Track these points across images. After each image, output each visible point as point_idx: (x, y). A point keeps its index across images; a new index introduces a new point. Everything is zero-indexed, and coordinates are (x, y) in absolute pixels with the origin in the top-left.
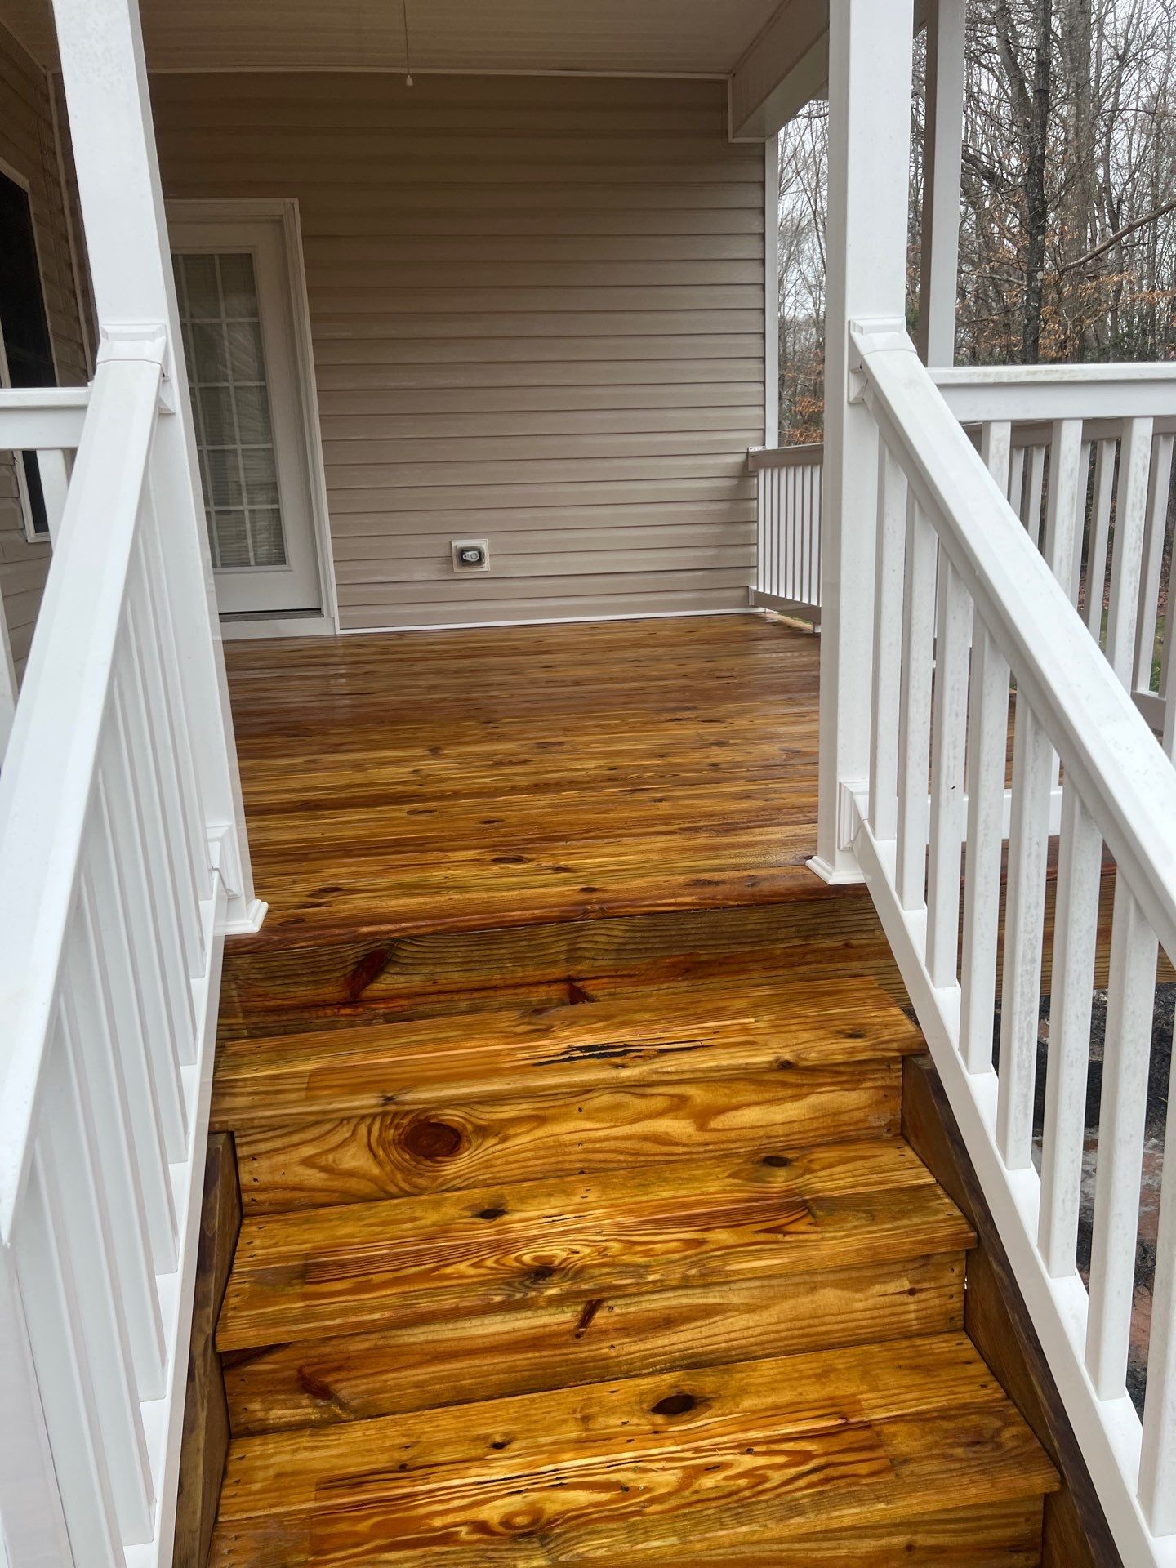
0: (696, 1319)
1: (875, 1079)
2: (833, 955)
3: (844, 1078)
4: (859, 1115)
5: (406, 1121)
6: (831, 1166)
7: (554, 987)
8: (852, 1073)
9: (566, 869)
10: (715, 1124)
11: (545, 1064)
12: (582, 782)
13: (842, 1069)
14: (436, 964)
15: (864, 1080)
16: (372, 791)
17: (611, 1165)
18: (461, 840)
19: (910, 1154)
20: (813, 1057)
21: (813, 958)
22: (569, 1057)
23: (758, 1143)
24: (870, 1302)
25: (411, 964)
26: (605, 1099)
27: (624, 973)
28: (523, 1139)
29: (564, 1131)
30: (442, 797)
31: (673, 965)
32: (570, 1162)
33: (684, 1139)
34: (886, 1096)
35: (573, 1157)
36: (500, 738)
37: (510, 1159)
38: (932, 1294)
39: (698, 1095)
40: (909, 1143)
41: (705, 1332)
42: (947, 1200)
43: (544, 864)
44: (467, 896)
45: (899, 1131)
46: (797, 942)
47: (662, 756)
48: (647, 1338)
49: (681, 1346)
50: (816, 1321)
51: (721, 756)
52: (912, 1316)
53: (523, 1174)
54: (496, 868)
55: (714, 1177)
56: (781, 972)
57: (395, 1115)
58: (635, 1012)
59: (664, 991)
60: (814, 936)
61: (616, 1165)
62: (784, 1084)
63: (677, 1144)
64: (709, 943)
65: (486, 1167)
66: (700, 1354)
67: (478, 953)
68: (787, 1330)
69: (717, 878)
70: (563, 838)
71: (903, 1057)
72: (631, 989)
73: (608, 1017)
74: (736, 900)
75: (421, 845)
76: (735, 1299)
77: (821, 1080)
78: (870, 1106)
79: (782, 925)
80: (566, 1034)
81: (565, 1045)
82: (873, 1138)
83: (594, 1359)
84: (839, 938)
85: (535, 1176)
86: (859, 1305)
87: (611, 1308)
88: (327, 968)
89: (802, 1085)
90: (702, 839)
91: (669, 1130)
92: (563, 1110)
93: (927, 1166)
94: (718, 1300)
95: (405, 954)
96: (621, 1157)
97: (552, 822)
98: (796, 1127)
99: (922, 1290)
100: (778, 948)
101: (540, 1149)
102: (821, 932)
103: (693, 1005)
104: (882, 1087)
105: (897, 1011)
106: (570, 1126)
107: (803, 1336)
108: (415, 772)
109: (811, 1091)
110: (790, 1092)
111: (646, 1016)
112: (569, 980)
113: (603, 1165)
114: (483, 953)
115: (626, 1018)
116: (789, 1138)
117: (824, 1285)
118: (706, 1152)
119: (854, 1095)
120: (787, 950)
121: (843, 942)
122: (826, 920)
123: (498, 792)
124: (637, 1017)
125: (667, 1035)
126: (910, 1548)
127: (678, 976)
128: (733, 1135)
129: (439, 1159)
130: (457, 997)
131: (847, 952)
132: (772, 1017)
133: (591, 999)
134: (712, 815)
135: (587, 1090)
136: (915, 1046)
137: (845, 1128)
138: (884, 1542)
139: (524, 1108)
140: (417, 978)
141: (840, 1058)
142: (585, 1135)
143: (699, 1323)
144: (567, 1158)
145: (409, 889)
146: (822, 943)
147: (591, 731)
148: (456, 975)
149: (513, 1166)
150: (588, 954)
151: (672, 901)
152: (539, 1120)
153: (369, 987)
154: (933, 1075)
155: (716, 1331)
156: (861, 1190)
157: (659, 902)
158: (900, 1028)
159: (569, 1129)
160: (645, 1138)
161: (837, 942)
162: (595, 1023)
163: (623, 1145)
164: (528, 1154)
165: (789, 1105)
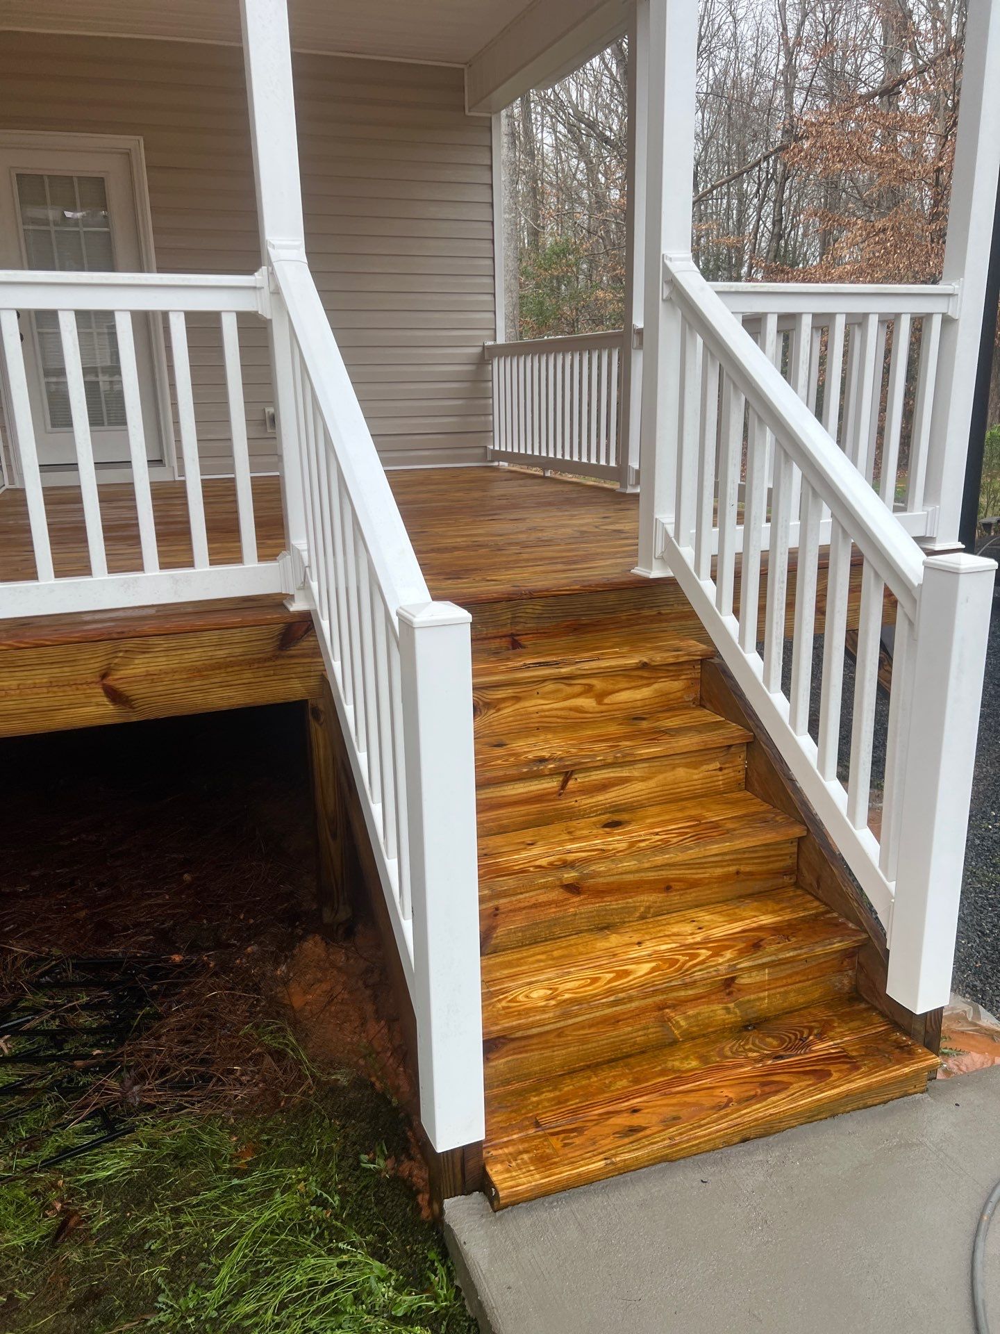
0: (617, 785)
1: (688, 673)
2: (652, 619)
3: (672, 674)
4: (679, 694)
6: (669, 718)
7: (504, 639)
8: (676, 670)
9: (493, 580)
10: (606, 701)
13: (671, 667)
15: (681, 674)
17: (553, 725)
19: (708, 712)
20: (658, 660)
21: (642, 621)
22: (529, 667)
23: (628, 712)
24: (701, 775)
26: (550, 687)
27: (542, 631)
28: (508, 710)
29: (529, 705)
32: (532, 723)
33: (591, 710)
34: (692, 684)
35: (534, 720)
37: (502, 721)
38: (730, 770)
39: (598, 684)
40: (706, 707)
41: (622, 792)
42: (734, 724)
45: (699, 703)
48: (593, 796)
49: (609, 801)
50: (676, 786)
52: (721, 783)
53: (509, 730)
55: (609, 727)
56: (625, 630)
58: (552, 650)
60: (644, 608)
61: (557, 725)
62: (642, 678)
63: (586, 713)
64: (588, 613)
66: (621, 804)
68: (661, 791)
69: (584, 580)
71: (702, 661)
73: (541, 652)
76: (636, 774)
78: (684, 689)
79: (624, 602)
80: (522, 659)
81: (522, 663)
82: (686, 708)
83: (568, 808)
84: (655, 609)
85: (515, 731)
86: (696, 777)
87: (576, 779)
89: (651, 678)
90: (562, 567)
91: (583, 704)
92: (530, 692)
93: (720, 715)
94: (628, 774)
96: (559, 720)
98: (647, 702)
99: (725, 768)
102: (645, 605)
104: (690, 679)
105: (693, 641)
106: (533, 702)
107: (668, 794)
109: (656, 681)
110: (645, 682)
111: (559, 652)
112: (512, 635)
113: (549, 725)
115: (549, 652)
116: (645, 707)
117: (679, 766)
118: (599, 717)
119: (676, 683)
120: (630, 617)
121: (657, 612)
122: (648, 598)
124: (554, 652)
125: (575, 657)
126: (738, 873)
127: (570, 632)
128: (615, 707)
131: (659, 618)
132: (628, 648)
133: (524, 647)
134: (557, 558)
135: (544, 680)
136: (709, 653)
137: (671, 702)
138: (726, 869)
139: (510, 692)
141: (671, 659)
142: (540, 707)
143: (619, 787)
144: (531, 721)
146: (646, 612)
149: (503, 725)
150: (522, 620)
151: (568, 588)
152: (517, 699)
155: (626, 792)
156: (691, 724)
158: (698, 647)
159: (533, 704)
160: (571, 709)
161: (653, 612)
162: (533, 654)
163: (559, 713)
164: (511, 719)
165: (645, 690)
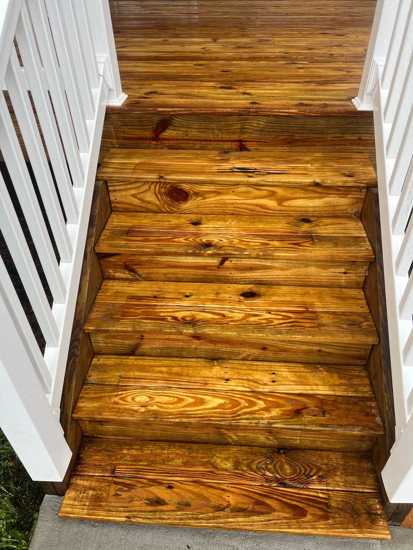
0: (261, 269)
1: (354, 194)
2: (353, 143)
3: (341, 193)
4: (344, 207)
5: (168, 186)
6: (327, 225)
7: (234, 143)
8: (345, 191)
9: (248, 94)
10: (285, 204)
11: (222, 172)
12: (270, 58)
13: (341, 189)
14: (187, 128)
15: (349, 194)
16: (184, 55)
17: (243, 214)
18: (211, 78)
19: (360, 225)
20: (329, 182)
21: (344, 143)
22: (232, 171)
23: (301, 213)
24: (328, 274)
25: (178, 126)
26: (243, 189)
27: (263, 141)
28: (212, 199)
29: (227, 198)
30: (211, 59)
31: (284, 140)
32: (228, 210)
33: (273, 208)
34: (357, 202)
35: (229, 209)
36: (244, 36)
37: (207, 206)
38: (353, 275)
39: (280, 192)
40: (362, 221)
41: (264, 274)
42: (368, 243)
43: (240, 91)
44: (204, 100)
45: (359, 216)
46: (338, 135)
47: (310, 49)
48: (243, 273)
49: (255, 277)
50: (306, 277)
51: (337, 51)
52: (343, 281)
53: (211, 212)
54: (220, 91)
55: (281, 223)
56: (328, 148)
57: (164, 183)
58: (264, 157)
59: (278, 151)
60: (346, 133)
61: (245, 214)
62: (315, 192)
63: (269, 209)
64: (300, 131)
65: (197, 208)
66: (262, 281)
67: (203, 125)
68: (295, 278)
69: (310, 103)
70: (253, 81)
71: (368, 187)
72: (265, 148)
73: (252, 158)
74: (315, 113)
75: (194, 78)
76: (276, 265)
77: (331, 192)
78: (349, 205)
79: (334, 127)
80: (234, 162)
81: (232, 166)
82: (348, 217)
83: (224, 276)
84: (357, 135)
85: (215, 213)
86: (324, 274)
87: (231, 261)
88: (146, 124)
89: (323, 193)
90: (312, 86)
91: (267, 204)
92: (227, 190)
93: (365, 230)
94: (270, 264)
95: (176, 122)
96: (248, 211)
97: (251, 74)
98: (317, 209)
99: (349, 273)
100: (329, 137)
101: (217, 204)
102: (350, 132)
103: (289, 157)
104: (356, 198)
105: (372, 169)
107: (300, 281)
108: (204, 48)
109: (326, 195)
110: (317, 195)
111: (268, 159)
112: (240, 141)
113: (240, 213)
114: (206, 125)
115: (260, 159)
116: (314, 213)
117: (311, 266)
118: (280, 214)
119: (344, 199)
120: (333, 138)
121: (358, 137)
122: (353, 126)
123: (234, 59)
124: (264, 159)
125: (273, 167)
126: (319, 351)
127: (285, 144)
128: (292, 209)
129: (180, 202)
130: (195, 142)
131: (360, 142)
132: (319, 165)
133: (248, 150)
134: (320, 77)
135: (237, 184)
136: (373, 183)
137: (337, 212)
138: (310, 347)
139: (212, 188)
140: (180, 132)
141: (340, 184)
142: (233, 201)
143: (262, 271)
144: (227, 208)
145: (182, 95)
146: (349, 137)
147: (284, 36)
148: (195, 133)
149: (207, 208)
150: (249, 131)
151: (287, 111)
152: (218, 193)
153: (162, 134)
154: (377, 195)
155: (268, 274)
156: (336, 235)
157: (281, 111)
158: (370, 175)
159: (229, 198)
160: (257, 205)
161: (356, 137)
162: (247, 159)
163: (248, 207)
164: (213, 205)
165: (316, 200)
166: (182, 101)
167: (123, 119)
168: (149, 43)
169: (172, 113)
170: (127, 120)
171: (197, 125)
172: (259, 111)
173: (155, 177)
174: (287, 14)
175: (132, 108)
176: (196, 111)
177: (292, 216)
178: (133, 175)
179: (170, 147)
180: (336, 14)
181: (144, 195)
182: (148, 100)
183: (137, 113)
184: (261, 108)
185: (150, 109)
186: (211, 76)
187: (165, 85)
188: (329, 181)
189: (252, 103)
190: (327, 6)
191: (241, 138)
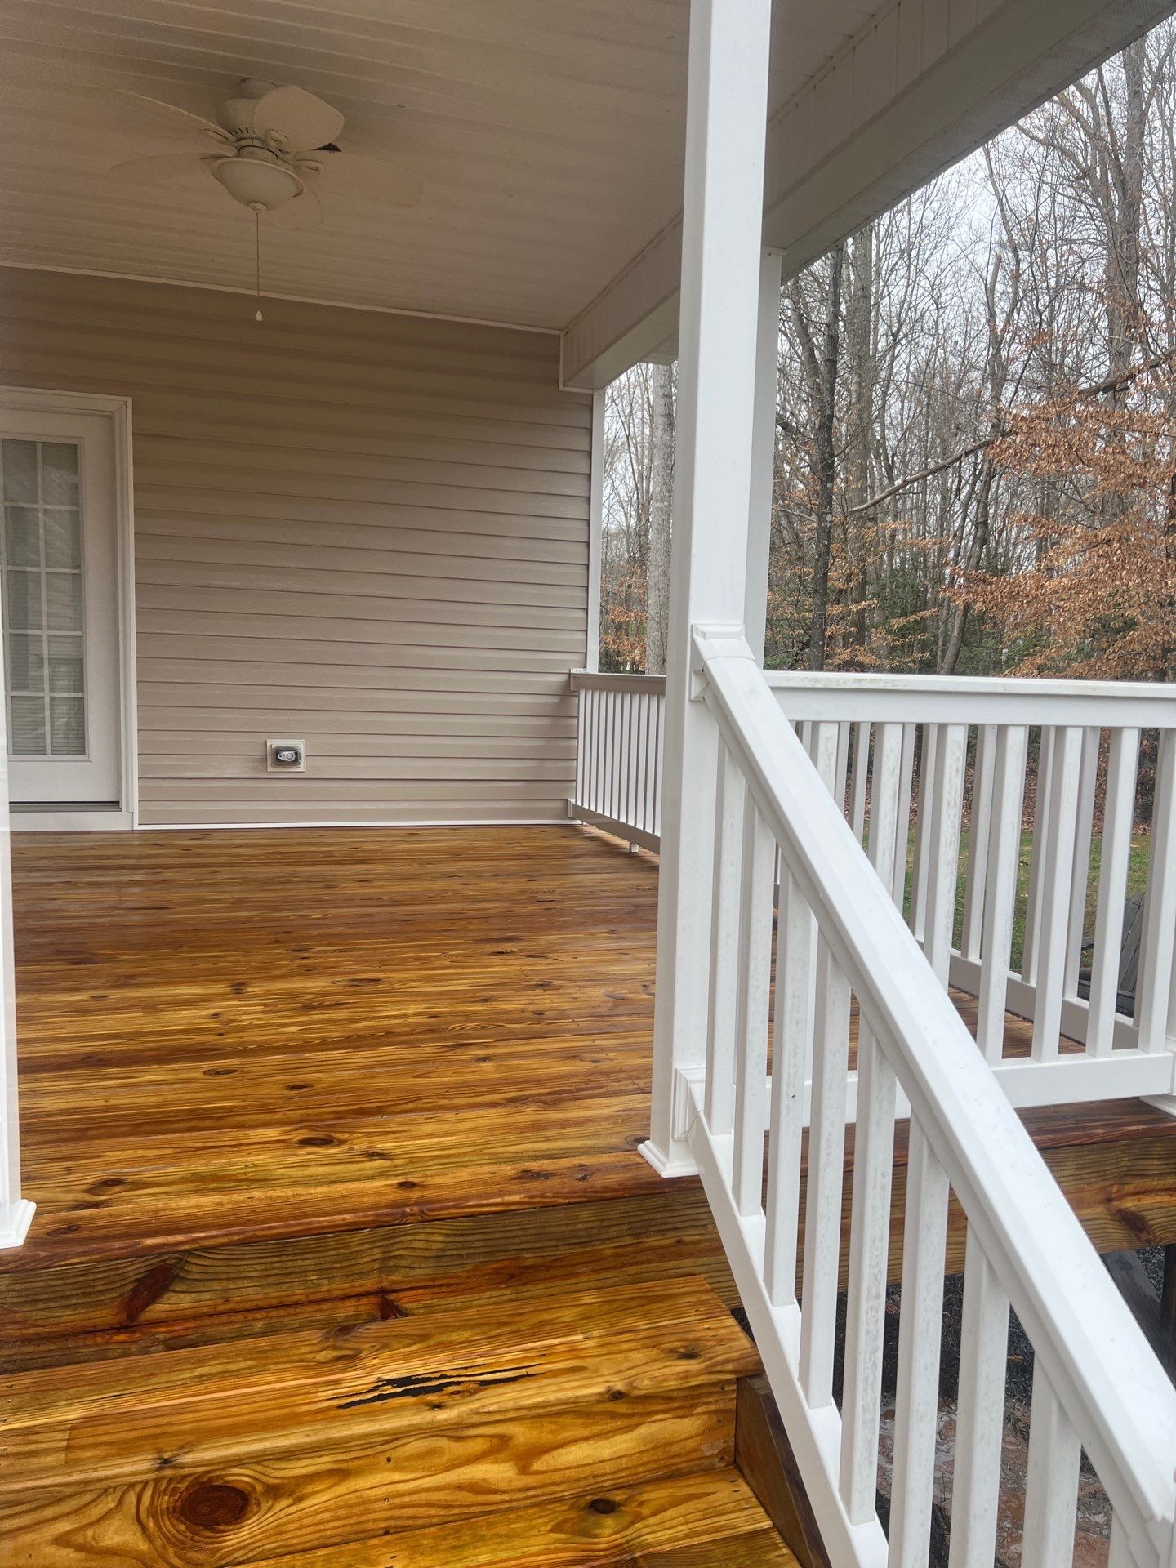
1: (708, 1403)
2: (665, 1254)
3: (676, 1405)
4: (691, 1444)
5: (183, 1486)
6: (662, 1510)
7: (365, 1300)
8: (685, 1398)
9: (382, 1155)
10: (538, 1465)
11: (351, 1406)
12: (400, 1034)
13: (675, 1394)
14: (229, 1279)
15: (697, 1405)
16: (168, 1041)
17: (420, 1522)
18: (263, 1113)
19: (745, 1489)
20: (645, 1385)
21: (645, 1258)
22: (377, 1396)
23: (583, 1483)
25: (200, 1280)
26: (418, 1445)
27: (444, 1281)
28: (321, 1498)
29: (368, 1484)
30: (243, 1051)
31: (497, 1272)
32: (375, 1521)
33: (504, 1486)
34: (719, 1421)
35: (377, 1515)
36: (310, 972)
37: (306, 1521)
39: (522, 1434)
40: (742, 1474)
42: (785, 1551)
43: (357, 1147)
44: (270, 1193)
45: (732, 1459)
46: (629, 1240)
47: (485, 1000)
51: (546, 1001)
53: (318, 1539)
54: (303, 1154)
55: (535, 1532)
56: (610, 1274)
57: (170, 1480)
58: (454, 1329)
59: (486, 1302)
60: (646, 1234)
61: (426, 1521)
62: (614, 1415)
63: (496, 1492)
64: (536, 1245)
65: (276, 1534)
67: (277, 1265)
69: (545, 1168)
70: (379, 1111)
71: (738, 1379)
72: (450, 1300)
73: (424, 1337)
74: (567, 1198)
75: (219, 1119)
77: (653, 1408)
78: (703, 1433)
79: (614, 1222)
80: (376, 1361)
81: (373, 1378)
82: (705, 1470)
84: (671, 1234)
85: (332, 1540)
88: (100, 1288)
89: (633, 1415)
90: (529, 1114)
91: (488, 1476)
92: (370, 1461)
93: (764, 1507)
95: (194, 1268)
96: (433, 1512)
97: (366, 1089)
98: (624, 1463)
100: (608, 1249)
101: (341, 1507)
102: (653, 1229)
103: (518, 1318)
104: (716, 1412)
105: (731, 1321)
106: (377, 1478)
108: (216, 1016)
109: (642, 1420)
110: (620, 1423)
111: (466, 1335)
112: (382, 1292)
113: (411, 1522)
114: (284, 1265)
115: (443, 1338)
116: (617, 1475)
118: (526, 1498)
119: (686, 1422)
120: (618, 1250)
121: (675, 1239)
122: (660, 1215)
123: (306, 1046)
124: (455, 1336)
125: (488, 1361)
127: (501, 1283)
128: (557, 1477)
129: (221, 1527)
130: (251, 1316)
131: (680, 1250)
132: (602, 1332)
133: (405, 1314)
134: (539, 1081)
135: (397, 1436)
136: (751, 1367)
137: (676, 1460)
139: (325, 1462)
140: (207, 1296)
141: (673, 1384)
142: (392, 1488)
144: (371, 1516)
145: (203, 1183)
146: (653, 1241)
147: (410, 965)
148: (251, 1291)
149: (308, 1530)
150: (403, 1263)
151: (499, 1200)
152: (341, 1474)
153: (151, 1308)
154: (770, 1399)
156: (695, 1541)
157: (485, 1202)
158: (733, 1344)
159: (374, 1483)
160: (460, 1487)
161: (669, 1240)
162: (410, 1345)
163: (434, 1497)
164: (326, 1515)
165: (618, 1439)
166: (206, 1203)
167: (28, 1285)
168: (56, 1008)
169: (186, 1247)
170: (40, 1284)
171: (258, 1267)
172: (428, 1210)
173: (147, 1465)
174: (395, 902)
175: (63, 1250)
176: (258, 1233)
177: (561, 1500)
178: (69, 1475)
179: (170, 1345)
180: (507, 898)
181: (98, 1529)
182: (103, 1211)
183: (77, 1260)
184: (433, 1202)
185: (117, 1245)
186: (264, 1108)
187: (140, 1153)
188: (646, 1382)
189: (402, 1185)
190: (479, 875)
191: (384, 1284)
